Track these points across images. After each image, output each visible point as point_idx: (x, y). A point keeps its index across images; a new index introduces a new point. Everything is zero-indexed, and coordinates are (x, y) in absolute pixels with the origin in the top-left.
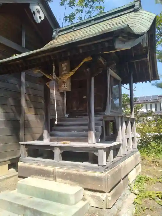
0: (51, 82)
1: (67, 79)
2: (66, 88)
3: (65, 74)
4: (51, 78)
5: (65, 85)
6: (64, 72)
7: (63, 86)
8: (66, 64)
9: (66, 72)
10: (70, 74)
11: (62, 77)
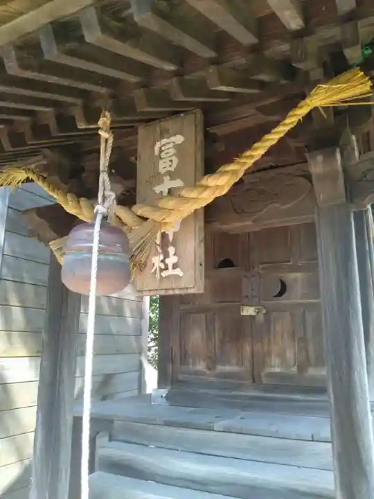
0: (78, 234)
1: (184, 222)
2: (177, 277)
3: (170, 192)
4: (84, 216)
5: (166, 255)
6: (168, 184)
7: (156, 260)
8: (179, 139)
9: (178, 183)
10: (207, 187)
11: (156, 208)
